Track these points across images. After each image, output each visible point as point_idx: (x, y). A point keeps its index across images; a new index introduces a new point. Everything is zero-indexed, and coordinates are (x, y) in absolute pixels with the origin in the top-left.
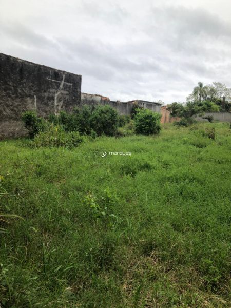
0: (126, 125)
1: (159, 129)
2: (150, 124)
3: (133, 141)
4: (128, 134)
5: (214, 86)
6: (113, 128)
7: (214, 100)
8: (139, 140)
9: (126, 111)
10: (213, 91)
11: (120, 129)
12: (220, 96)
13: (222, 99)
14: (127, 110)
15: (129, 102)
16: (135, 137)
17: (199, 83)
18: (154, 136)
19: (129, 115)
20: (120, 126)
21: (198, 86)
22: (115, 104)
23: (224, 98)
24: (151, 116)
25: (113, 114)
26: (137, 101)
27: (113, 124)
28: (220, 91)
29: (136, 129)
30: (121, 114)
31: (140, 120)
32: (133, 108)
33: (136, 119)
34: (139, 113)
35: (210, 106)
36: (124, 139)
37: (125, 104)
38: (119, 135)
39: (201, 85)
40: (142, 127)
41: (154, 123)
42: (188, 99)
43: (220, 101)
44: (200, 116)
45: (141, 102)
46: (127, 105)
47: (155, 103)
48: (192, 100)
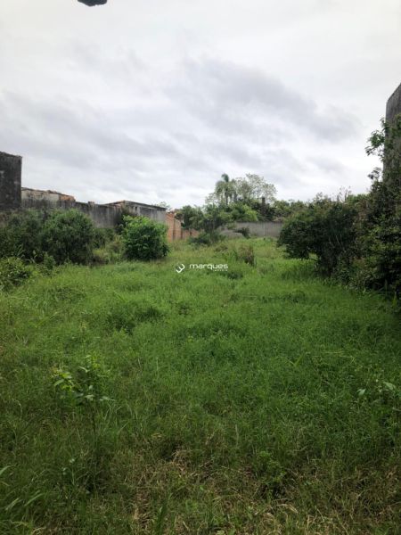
0: (108, 245)
1: (165, 249)
2: (150, 242)
3: (123, 271)
4: (114, 260)
5: (247, 180)
6: (85, 249)
7: (248, 202)
8: (133, 269)
9: (106, 220)
10: (246, 188)
11: (98, 252)
12: (257, 196)
13: (260, 201)
14: (109, 218)
15: (110, 204)
16: (126, 264)
17: (223, 176)
18: (158, 261)
19: (111, 227)
20: (98, 246)
21: (223, 179)
22: (87, 207)
23: (263, 199)
24: (152, 229)
25: (85, 226)
26: (124, 202)
27: (84, 243)
28: (257, 189)
29: (127, 252)
30: (98, 225)
31: (132, 235)
32: (119, 215)
33: (126, 233)
34: (131, 224)
35: (244, 212)
36: (107, 268)
37: (103, 208)
38: (96, 261)
39: (226, 178)
40: (137, 248)
41: (158, 240)
42: (208, 200)
43: (258, 204)
44: (229, 228)
45: (132, 204)
46: (108, 210)
47: (155, 207)
48: (216, 202)
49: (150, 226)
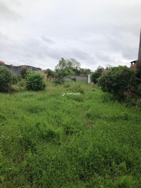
0: (19, 83)
1: (44, 86)
2: (38, 83)
3: (26, 97)
4: (21, 91)
5: (71, 60)
6: (8, 85)
7: (71, 68)
8: (31, 96)
9: (18, 72)
10: (70, 63)
11: (14, 86)
12: (74, 66)
13: (75, 68)
14: (19, 71)
15: (19, 66)
16: (27, 93)
17: (62, 58)
18: (41, 91)
19: (20, 75)
20: (14, 83)
21: (61, 60)
22: (10, 67)
23: (77, 67)
24: (39, 77)
25: (7, 74)
26: (25, 66)
27: (7, 82)
28: (74, 64)
29: (27, 87)
30: (14, 74)
31: (30, 79)
32: (23, 71)
33: (27, 78)
34: (29, 74)
35: (70, 72)
36: (18, 95)
37: (16, 68)
38: (13, 91)
39: (63, 59)
40: (32, 85)
41: (42, 82)
42: (56, 67)
43: (75, 69)
44: (68, 78)
45: (28, 67)
46: (19, 68)
47: (37, 68)
48: (59, 68)
49: (38, 76)
